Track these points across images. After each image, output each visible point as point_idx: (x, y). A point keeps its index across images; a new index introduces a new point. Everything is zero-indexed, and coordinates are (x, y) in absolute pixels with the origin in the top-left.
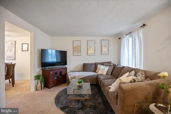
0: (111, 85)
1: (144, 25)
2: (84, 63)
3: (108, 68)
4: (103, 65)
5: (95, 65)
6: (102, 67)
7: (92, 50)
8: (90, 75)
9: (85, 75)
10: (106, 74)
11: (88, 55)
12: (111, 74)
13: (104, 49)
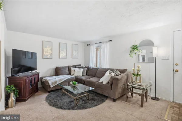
0: (99, 81)
1: (111, 40)
2: (56, 67)
3: (82, 70)
4: (76, 68)
5: (68, 68)
6: (77, 70)
7: (64, 53)
8: (70, 77)
9: (65, 78)
10: (82, 75)
11: (59, 58)
12: (86, 75)
13: (75, 53)
